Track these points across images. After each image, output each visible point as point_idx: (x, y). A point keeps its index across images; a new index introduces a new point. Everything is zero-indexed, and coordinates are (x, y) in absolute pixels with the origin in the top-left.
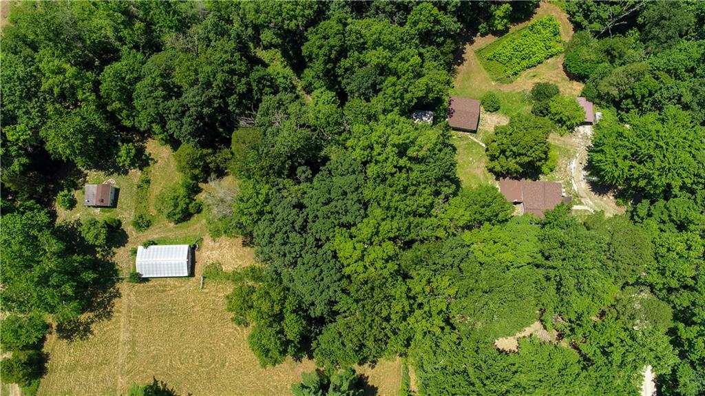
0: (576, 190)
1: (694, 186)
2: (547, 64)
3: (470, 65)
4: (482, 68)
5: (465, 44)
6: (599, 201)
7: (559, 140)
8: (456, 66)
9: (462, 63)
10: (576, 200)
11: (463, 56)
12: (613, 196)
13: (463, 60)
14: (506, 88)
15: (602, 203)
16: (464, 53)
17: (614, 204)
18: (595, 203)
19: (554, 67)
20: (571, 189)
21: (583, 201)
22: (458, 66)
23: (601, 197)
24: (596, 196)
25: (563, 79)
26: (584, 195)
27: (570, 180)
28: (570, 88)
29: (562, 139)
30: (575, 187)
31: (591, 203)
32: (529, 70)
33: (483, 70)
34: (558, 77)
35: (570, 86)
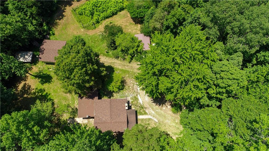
0: (142, 103)
1: (219, 96)
2: (120, 14)
3: (68, 19)
4: (75, 20)
5: (66, 6)
6: (159, 110)
7: (128, 66)
8: (58, 21)
9: (62, 18)
10: (142, 111)
11: (64, 13)
12: (170, 105)
13: (63, 16)
14: (91, 33)
15: (162, 112)
16: (64, 12)
17: (171, 112)
18: (156, 112)
19: (125, 16)
20: (138, 102)
21: (147, 111)
22: (60, 20)
23: (161, 107)
24: (157, 106)
25: (131, 24)
26: (148, 106)
27: (137, 95)
28: (135, 29)
29: (130, 65)
30: (140, 101)
31: (153, 112)
32: (107, 20)
33: (76, 22)
34: (127, 22)
35: (135, 28)
